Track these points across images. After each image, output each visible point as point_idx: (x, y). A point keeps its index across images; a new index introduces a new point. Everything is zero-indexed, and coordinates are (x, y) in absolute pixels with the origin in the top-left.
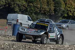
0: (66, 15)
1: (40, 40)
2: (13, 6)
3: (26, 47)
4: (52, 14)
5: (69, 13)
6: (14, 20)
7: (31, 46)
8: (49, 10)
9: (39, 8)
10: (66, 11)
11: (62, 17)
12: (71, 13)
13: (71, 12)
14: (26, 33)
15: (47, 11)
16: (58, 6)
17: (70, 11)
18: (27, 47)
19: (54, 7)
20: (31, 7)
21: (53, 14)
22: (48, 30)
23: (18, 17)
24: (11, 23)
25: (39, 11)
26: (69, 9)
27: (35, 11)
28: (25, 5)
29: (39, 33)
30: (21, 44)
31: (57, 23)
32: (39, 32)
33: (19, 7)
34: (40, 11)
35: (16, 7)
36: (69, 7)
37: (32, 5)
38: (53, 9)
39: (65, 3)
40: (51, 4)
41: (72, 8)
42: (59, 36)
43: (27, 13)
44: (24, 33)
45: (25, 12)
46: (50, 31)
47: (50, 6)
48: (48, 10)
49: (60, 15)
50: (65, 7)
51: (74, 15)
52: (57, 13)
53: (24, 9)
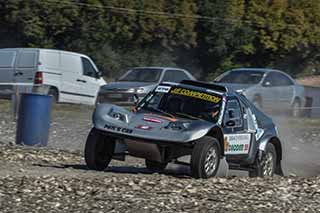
0: (249, 48)
1: (188, 162)
2: (15, 12)
3: (79, 192)
4: (187, 45)
5: (262, 41)
6: (21, 74)
7: (102, 189)
8: (174, 29)
9: (130, 18)
10: (250, 30)
11: (232, 56)
12: (271, 40)
13: (269, 33)
14: (131, 131)
15: (167, 32)
16: (213, 11)
17: (266, 29)
18: (84, 193)
19: (198, 13)
20: (96, 18)
21: (192, 45)
22: (220, 122)
23: (40, 64)
24: (11, 87)
25: (131, 35)
26: (262, 22)
28: (71, 8)
29: (188, 133)
30: (56, 180)
32: (186, 130)
33: (42, 19)
34: (137, 32)
35: (31, 19)
36: (262, 14)
37: (100, 6)
38: (192, 25)
41: (275, 19)
42: (262, 146)
43: (80, 43)
44: (120, 132)
45: (70, 41)
46: (227, 124)
47: (180, 12)
48: (169, 28)
49: (222, 47)
50: (243, 12)
51: (286, 47)
52: (208, 38)
53: (68, 27)
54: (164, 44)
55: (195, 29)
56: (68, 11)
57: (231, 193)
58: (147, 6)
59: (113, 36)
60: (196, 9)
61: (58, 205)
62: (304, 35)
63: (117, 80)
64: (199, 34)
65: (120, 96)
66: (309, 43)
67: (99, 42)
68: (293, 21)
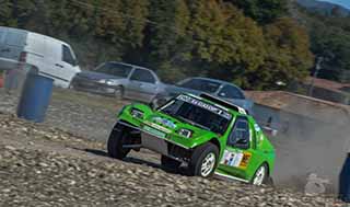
4: (133, 45)
5: (199, 51)
6: (8, 51)
8: (124, 28)
9: (88, 12)
10: (191, 40)
12: (208, 52)
13: (207, 45)
15: (118, 30)
17: (206, 41)
19: (148, 18)
20: (59, 7)
21: (137, 45)
23: (26, 44)
25: (86, 27)
26: (202, 35)
27: (71, 25)
31: (173, 86)
34: (92, 27)
36: (204, 27)
38: (142, 28)
39: (189, 8)
40: (135, 4)
41: (214, 34)
47: (132, 14)
48: (121, 27)
49: (164, 51)
50: (186, 23)
51: (220, 60)
52: (153, 41)
53: (33, 11)
54: (114, 40)
55: (144, 32)
57: (215, 195)
58: (104, 4)
61: (73, 182)
62: (237, 52)
64: (146, 37)
66: (241, 60)
68: (230, 38)
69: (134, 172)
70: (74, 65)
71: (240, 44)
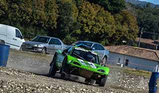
0: (79, 31)
4: (52, 27)
5: (84, 29)
8: (48, 20)
9: (29, 13)
10: (80, 23)
11: (71, 34)
12: (88, 29)
13: (88, 25)
16: (65, 14)
18: (29, 90)
20: (15, 11)
21: (54, 28)
25: (29, 20)
26: (85, 20)
28: (5, 6)
30: (16, 83)
34: (32, 20)
36: (85, 17)
39: (78, 9)
40: (52, 8)
41: (91, 20)
43: (8, 21)
47: (51, 12)
48: (45, 19)
49: (67, 29)
50: (77, 15)
51: (94, 32)
52: (62, 25)
54: (43, 26)
55: (56, 21)
56: (4, 7)
58: (37, 9)
59: (21, 20)
60: (57, 12)
62: (102, 28)
63: (30, 40)
64: (58, 24)
65: (31, 47)
66: (104, 32)
67: (16, 22)
68: (98, 21)
69: (49, 87)
70: (22, 38)
71: (104, 24)
